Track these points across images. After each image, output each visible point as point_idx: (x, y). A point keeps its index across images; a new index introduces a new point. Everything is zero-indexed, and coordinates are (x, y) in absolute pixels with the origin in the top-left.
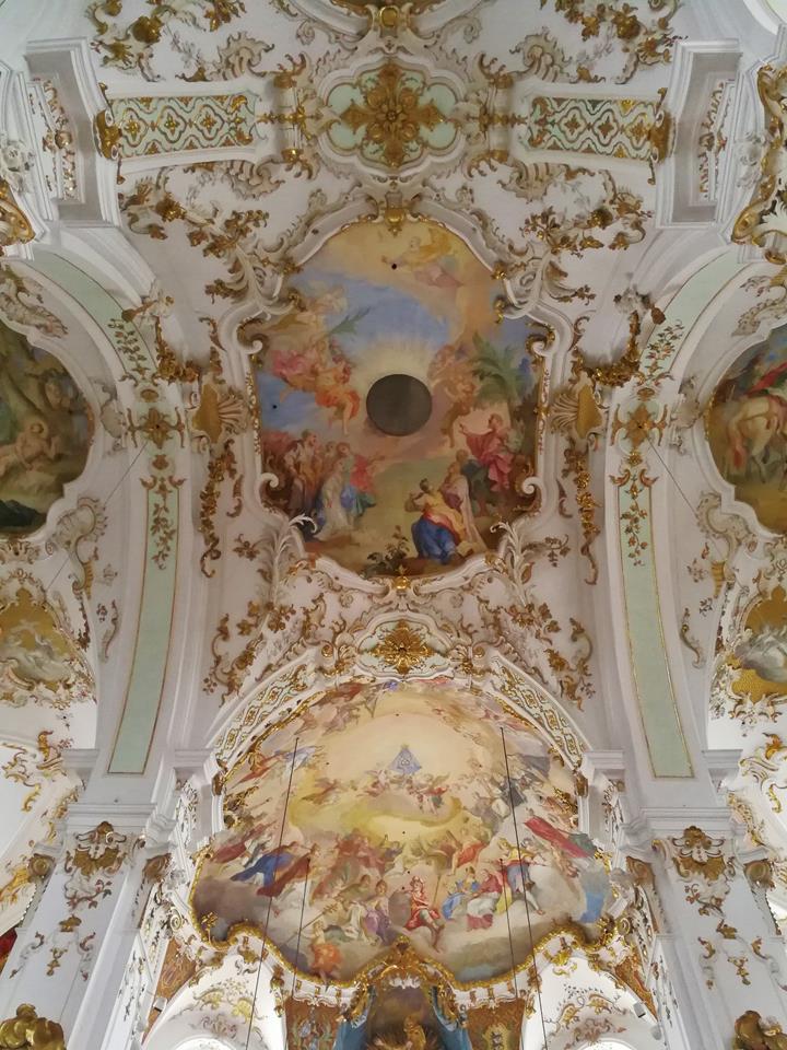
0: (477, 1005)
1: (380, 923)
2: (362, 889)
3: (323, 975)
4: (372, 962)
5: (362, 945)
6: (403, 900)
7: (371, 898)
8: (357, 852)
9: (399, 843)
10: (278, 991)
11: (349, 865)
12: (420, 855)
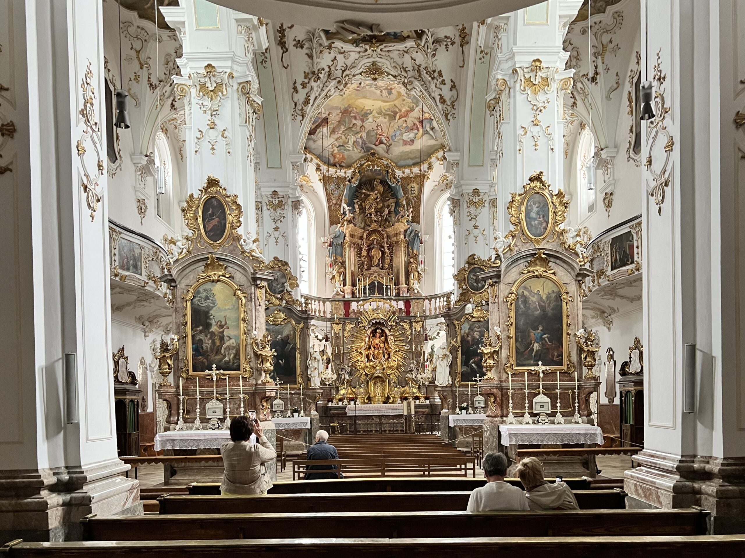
0: (406, 175)
1: (362, 144)
2: (353, 129)
3: (338, 165)
4: (359, 160)
5: (355, 153)
6: (373, 134)
7: (358, 133)
8: (350, 114)
9: (370, 110)
10: (319, 173)
11: (347, 120)
12: (381, 114)
